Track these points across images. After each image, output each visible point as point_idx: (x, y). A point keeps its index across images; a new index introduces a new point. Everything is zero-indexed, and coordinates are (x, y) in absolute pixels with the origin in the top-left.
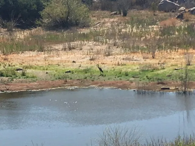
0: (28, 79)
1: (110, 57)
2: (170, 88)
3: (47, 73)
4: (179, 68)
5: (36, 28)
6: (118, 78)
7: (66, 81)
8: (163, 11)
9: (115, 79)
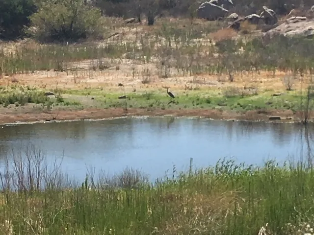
0: (69, 106)
1: (170, 79)
2: (281, 118)
3: (93, 99)
4: (279, 94)
5: (22, 39)
6: (198, 106)
7: (126, 110)
8: (204, 18)
9: (193, 107)
